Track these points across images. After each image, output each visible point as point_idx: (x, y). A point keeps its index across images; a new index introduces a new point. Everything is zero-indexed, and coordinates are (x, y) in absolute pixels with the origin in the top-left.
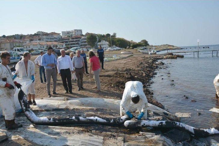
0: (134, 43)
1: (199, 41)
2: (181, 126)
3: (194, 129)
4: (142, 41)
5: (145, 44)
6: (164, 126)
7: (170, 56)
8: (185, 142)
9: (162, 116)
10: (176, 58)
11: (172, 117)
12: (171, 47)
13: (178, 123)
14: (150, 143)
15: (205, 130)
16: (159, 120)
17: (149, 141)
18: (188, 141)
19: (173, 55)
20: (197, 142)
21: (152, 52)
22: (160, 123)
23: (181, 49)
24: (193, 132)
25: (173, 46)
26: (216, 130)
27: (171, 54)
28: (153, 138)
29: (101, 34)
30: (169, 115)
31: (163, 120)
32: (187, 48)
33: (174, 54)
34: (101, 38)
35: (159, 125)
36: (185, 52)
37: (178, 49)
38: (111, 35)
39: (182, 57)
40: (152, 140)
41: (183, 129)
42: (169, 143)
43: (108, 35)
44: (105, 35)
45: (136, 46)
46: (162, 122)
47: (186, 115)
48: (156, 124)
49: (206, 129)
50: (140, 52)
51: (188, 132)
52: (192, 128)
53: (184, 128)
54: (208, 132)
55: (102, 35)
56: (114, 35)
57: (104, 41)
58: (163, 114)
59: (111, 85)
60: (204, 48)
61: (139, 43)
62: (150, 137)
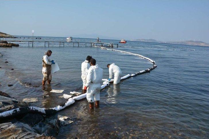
1: (33, 32)
2: (34, 110)
6: (19, 113)
7: (4, 44)
8: (41, 122)
10: (11, 47)
11: (22, 104)
12: (3, 35)
13: (31, 107)
14: (9, 133)
15: (53, 109)
16: (10, 109)
17: (6, 132)
18: (42, 122)
19: (7, 43)
20: (50, 120)
22: (14, 111)
23: (15, 38)
24: (45, 112)
25: (6, 34)
26: (61, 107)
27: (6, 42)
28: (10, 127)
30: (19, 103)
31: (15, 107)
32: (20, 38)
33: (9, 42)
35: (13, 114)
36: (20, 41)
37: (11, 37)
39: (17, 46)
40: (9, 130)
42: (27, 128)
47: (34, 100)
48: (10, 113)
49: (54, 107)
52: (44, 109)
53: (37, 110)
54: (55, 109)
58: (13, 103)
60: (36, 38)
62: (6, 127)
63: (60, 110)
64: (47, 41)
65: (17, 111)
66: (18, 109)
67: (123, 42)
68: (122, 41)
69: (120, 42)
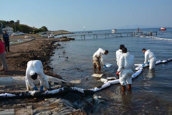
0: (36, 29)
1: (85, 28)
3: (84, 90)
4: (42, 27)
5: (44, 30)
7: (64, 39)
8: (79, 100)
9: (60, 84)
10: (69, 40)
11: (68, 84)
12: (65, 32)
13: (72, 87)
14: (54, 106)
15: (91, 90)
16: (58, 88)
17: (52, 105)
18: (80, 100)
19: (67, 38)
20: (86, 99)
21: (51, 36)
22: (60, 90)
23: (73, 33)
24: (83, 92)
25: (67, 31)
26: (98, 88)
27: (66, 37)
28: (55, 102)
29: (5, 21)
30: (66, 83)
31: (62, 87)
32: (77, 33)
33: (67, 37)
34: (5, 24)
35: (59, 92)
36: (75, 36)
37: (70, 33)
38: (15, 22)
39: (73, 39)
40: (54, 103)
41: (77, 91)
42: (67, 103)
43: (12, 22)
44: (9, 21)
45: (37, 31)
46: (61, 89)
47: (78, 82)
48: (57, 91)
49: (91, 89)
50: (41, 36)
51: (80, 93)
52: (83, 89)
54: (93, 90)
55: (7, 21)
56: (18, 22)
57: (9, 27)
58: (62, 83)
59: (18, 65)
60: (88, 32)
61: (40, 29)
62: (53, 101)
63: (96, 91)
64: (95, 34)
65: (62, 90)
66: (63, 89)
67: (163, 29)
68: (161, 29)
69: (159, 30)
